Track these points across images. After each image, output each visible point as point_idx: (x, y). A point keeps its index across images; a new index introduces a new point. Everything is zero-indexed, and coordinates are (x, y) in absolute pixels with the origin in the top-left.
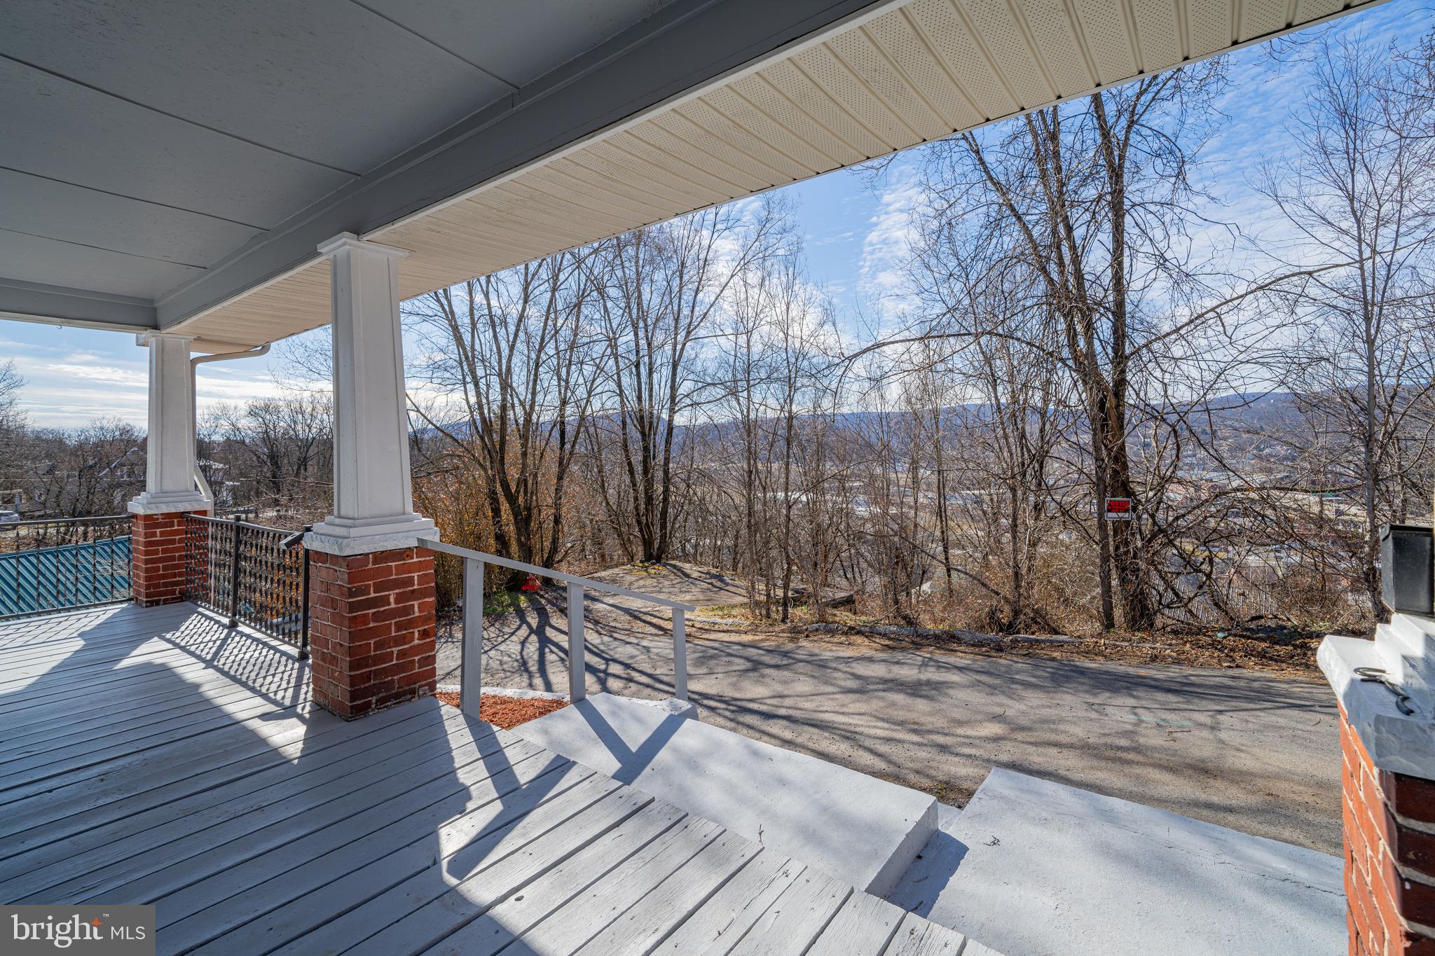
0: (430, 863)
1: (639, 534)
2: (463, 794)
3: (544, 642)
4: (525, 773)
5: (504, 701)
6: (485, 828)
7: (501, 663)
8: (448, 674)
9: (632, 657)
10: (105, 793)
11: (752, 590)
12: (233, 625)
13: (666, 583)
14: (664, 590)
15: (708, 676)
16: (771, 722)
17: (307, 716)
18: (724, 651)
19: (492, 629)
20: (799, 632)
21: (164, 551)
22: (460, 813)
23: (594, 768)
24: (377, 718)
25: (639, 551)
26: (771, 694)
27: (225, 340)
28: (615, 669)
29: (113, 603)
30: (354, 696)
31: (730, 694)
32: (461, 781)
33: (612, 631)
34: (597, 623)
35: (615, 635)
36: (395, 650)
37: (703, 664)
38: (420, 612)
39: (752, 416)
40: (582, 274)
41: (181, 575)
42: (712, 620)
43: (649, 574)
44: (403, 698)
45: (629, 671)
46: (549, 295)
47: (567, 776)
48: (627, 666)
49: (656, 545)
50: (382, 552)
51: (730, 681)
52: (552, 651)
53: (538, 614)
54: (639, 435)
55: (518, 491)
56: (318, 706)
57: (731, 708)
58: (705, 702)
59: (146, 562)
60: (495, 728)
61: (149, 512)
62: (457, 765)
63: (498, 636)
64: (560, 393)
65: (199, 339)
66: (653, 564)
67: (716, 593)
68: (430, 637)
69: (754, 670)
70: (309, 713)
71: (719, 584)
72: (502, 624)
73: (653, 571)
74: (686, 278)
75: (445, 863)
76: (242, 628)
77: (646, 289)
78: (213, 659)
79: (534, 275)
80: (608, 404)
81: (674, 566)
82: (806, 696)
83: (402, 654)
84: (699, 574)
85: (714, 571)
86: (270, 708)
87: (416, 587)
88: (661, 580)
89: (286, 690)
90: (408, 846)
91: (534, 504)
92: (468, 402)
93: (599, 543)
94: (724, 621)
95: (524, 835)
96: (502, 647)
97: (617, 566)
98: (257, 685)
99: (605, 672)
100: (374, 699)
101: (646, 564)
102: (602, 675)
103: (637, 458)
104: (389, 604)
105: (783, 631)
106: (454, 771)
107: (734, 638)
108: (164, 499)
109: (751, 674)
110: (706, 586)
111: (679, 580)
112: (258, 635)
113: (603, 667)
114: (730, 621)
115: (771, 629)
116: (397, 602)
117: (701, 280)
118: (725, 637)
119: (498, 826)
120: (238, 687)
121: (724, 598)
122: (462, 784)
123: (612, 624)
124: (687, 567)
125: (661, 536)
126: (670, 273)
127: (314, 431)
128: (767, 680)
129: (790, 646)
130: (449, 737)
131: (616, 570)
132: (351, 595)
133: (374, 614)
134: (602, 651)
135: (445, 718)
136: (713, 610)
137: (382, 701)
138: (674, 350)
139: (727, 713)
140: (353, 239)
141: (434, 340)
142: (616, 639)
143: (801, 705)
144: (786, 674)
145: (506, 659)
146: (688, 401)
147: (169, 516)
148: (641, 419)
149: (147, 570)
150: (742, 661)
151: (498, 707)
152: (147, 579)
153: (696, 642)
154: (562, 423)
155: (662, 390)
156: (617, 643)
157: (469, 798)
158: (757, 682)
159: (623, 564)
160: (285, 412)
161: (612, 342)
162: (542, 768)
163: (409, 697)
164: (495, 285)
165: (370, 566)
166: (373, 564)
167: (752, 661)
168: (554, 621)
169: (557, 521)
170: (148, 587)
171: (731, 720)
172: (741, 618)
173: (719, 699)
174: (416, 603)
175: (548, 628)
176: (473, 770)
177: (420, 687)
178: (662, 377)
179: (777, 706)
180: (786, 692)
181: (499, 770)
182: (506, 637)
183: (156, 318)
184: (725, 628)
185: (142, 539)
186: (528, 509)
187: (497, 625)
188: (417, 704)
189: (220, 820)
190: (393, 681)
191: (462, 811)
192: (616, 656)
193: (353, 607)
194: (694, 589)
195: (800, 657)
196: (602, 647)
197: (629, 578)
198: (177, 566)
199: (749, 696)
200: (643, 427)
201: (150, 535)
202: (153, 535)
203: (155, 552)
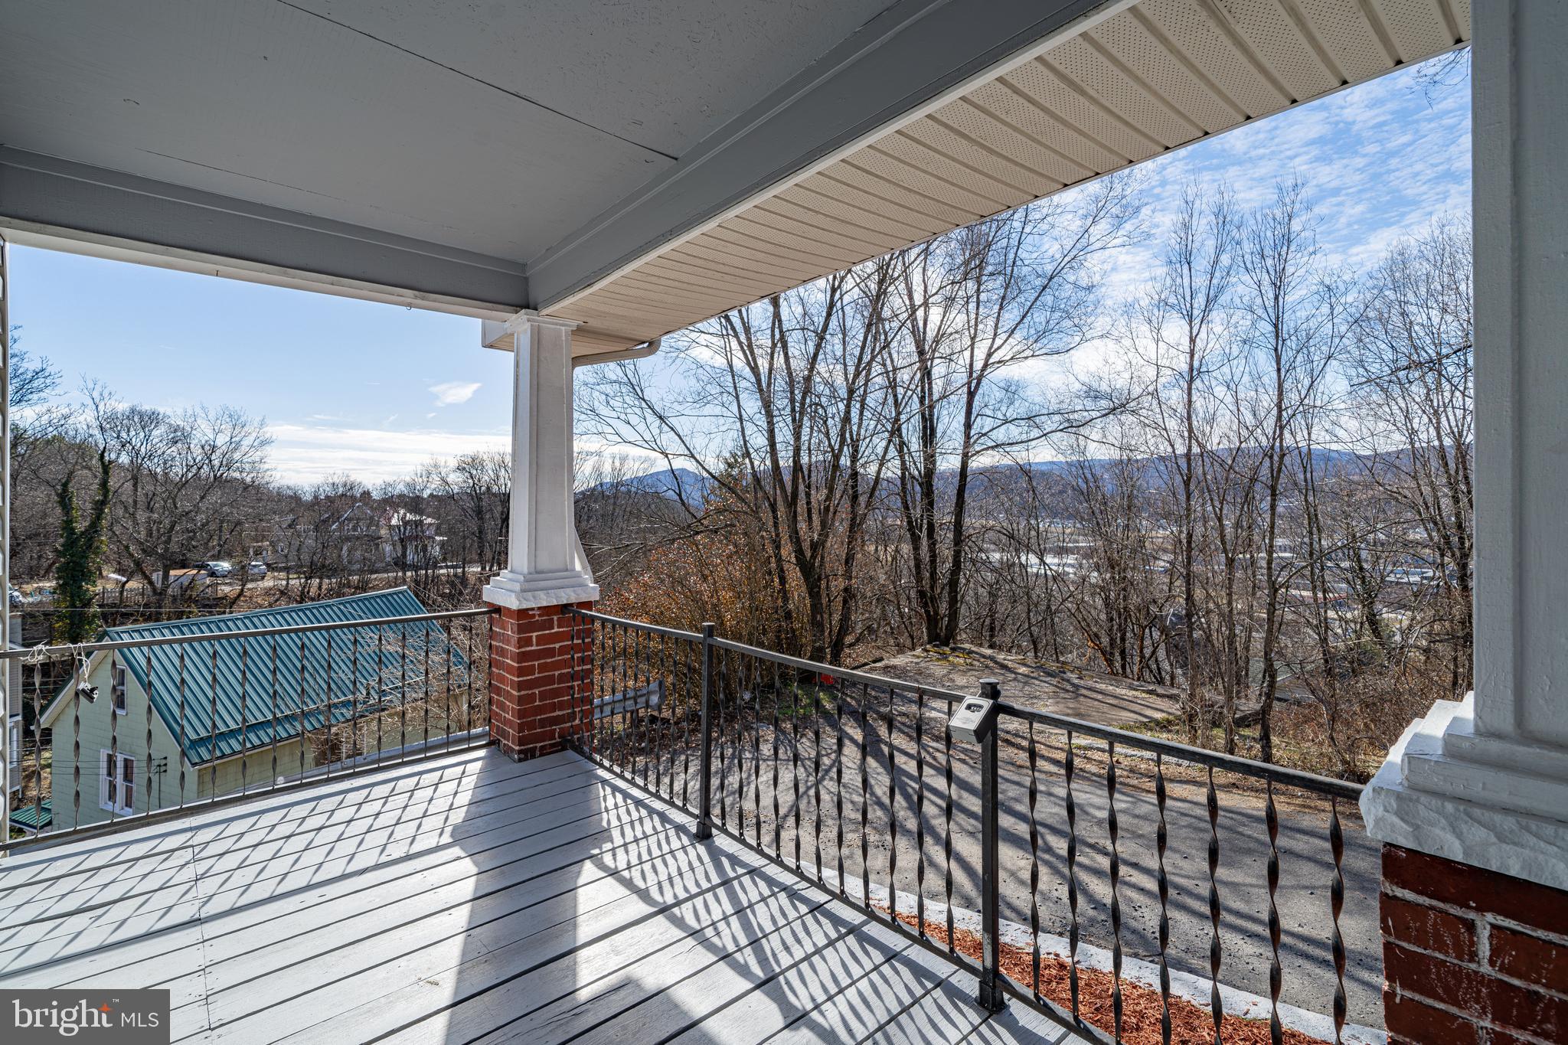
41: (561, 706)
49: (944, 622)
59: (520, 686)
61: (523, 606)
66: (938, 647)
108: (542, 584)
125: (951, 613)
147: (546, 610)
149: (521, 700)
152: (521, 714)
160: (489, 466)
170: (521, 728)
183: (527, 295)
185: (512, 649)
198: (556, 693)
201: (523, 642)
202: (528, 642)
203: (530, 670)
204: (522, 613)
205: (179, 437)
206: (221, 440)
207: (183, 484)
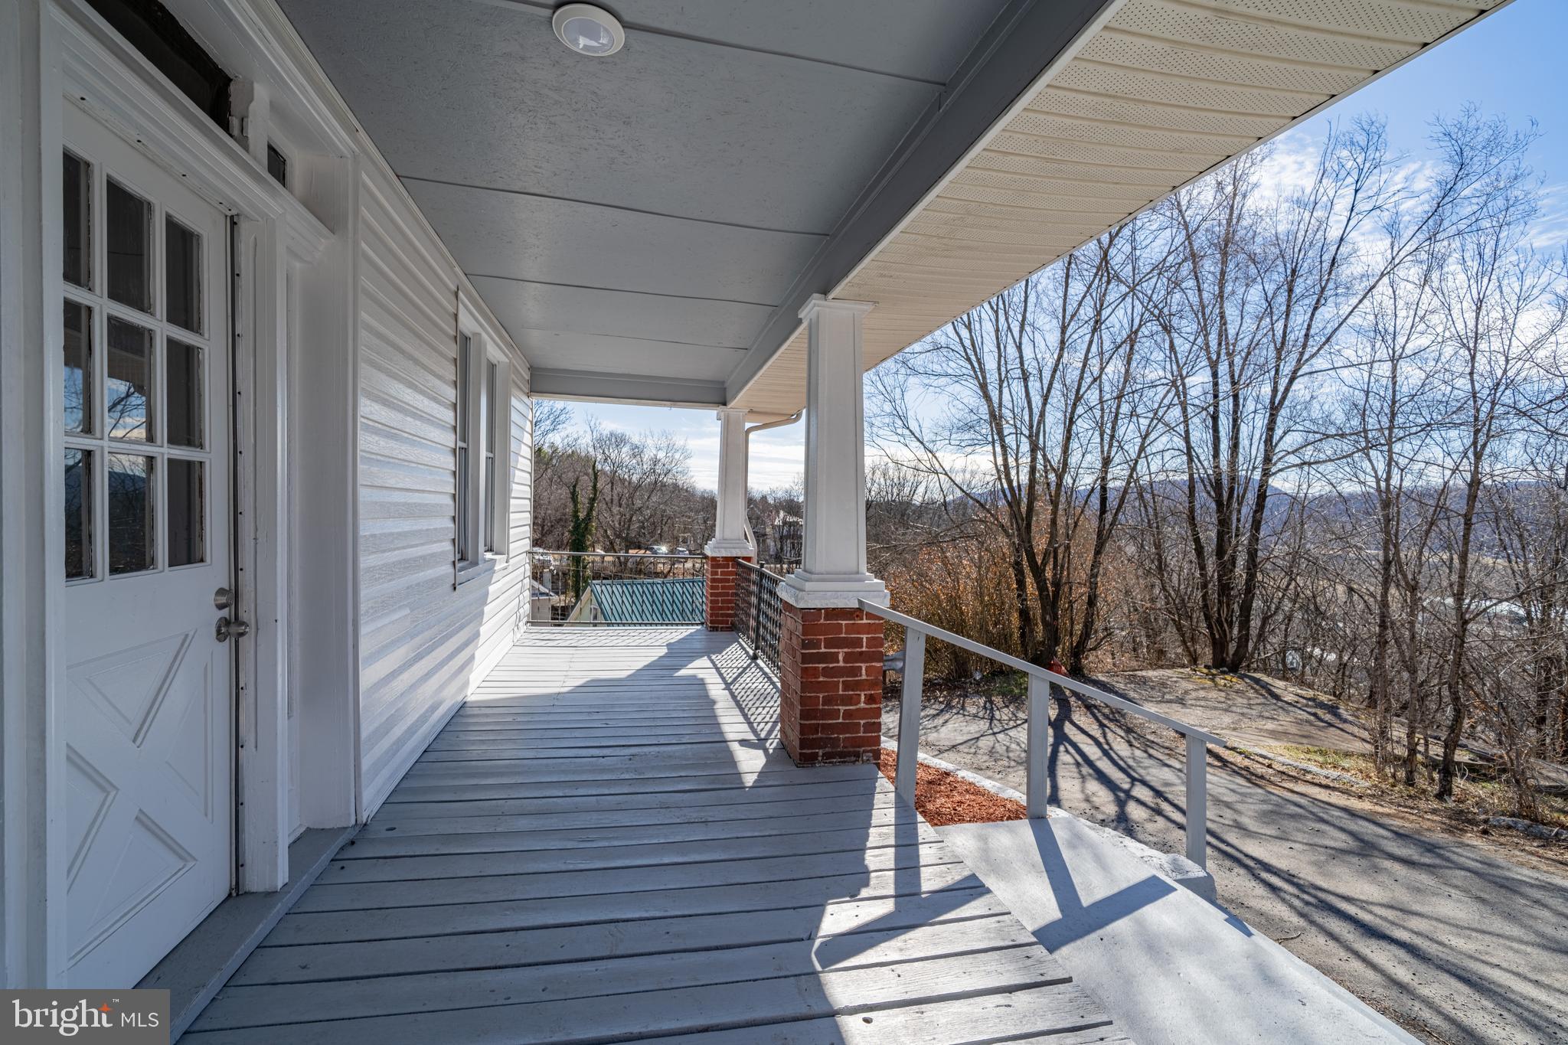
0: (805, 936)
1: (1206, 631)
2: (863, 876)
3: (1061, 738)
4: (931, 880)
5: (977, 792)
6: (867, 924)
7: (1008, 749)
8: (954, 747)
9: (1167, 784)
10: (627, 770)
11: (1382, 734)
12: (755, 658)
13: (1240, 700)
14: (1234, 709)
15: (1279, 842)
16: (1374, 944)
17: (771, 751)
18: (1317, 815)
19: (1005, 710)
20: (1472, 822)
21: (723, 588)
22: (852, 896)
23: (1008, 906)
24: (822, 770)
25: (1207, 654)
26: (1385, 901)
27: (768, 410)
28: (1140, 792)
29: (692, 624)
30: (803, 744)
31: (1310, 878)
32: (866, 862)
33: (1147, 745)
34: (1129, 731)
35: (1151, 751)
36: (842, 708)
37: (1273, 822)
38: (867, 675)
39: (1395, 481)
40: (1137, 302)
41: (732, 608)
42: (1304, 765)
43: (1216, 685)
44: (847, 759)
45: (1159, 801)
46: (1089, 336)
47: (973, 904)
48: (1158, 794)
49: (1232, 647)
50: (834, 609)
51: (1314, 858)
52: (1067, 751)
53: (1059, 705)
54: (1214, 505)
55: (1045, 563)
56: (783, 746)
57: (1306, 897)
58: (1265, 875)
59: (712, 595)
60: (920, 818)
61: (715, 555)
62: (869, 844)
63: (1010, 720)
64: (1102, 452)
65: (751, 411)
66: (1223, 673)
67: (1320, 729)
68: (876, 703)
69: (1361, 855)
70: (774, 749)
71: (1328, 717)
72: (1018, 709)
73: (1223, 682)
74: (1298, 290)
75: (818, 942)
76: (759, 661)
77: (1231, 312)
78: (731, 683)
79: (1073, 316)
80: (1171, 465)
81: (1257, 681)
82: (1457, 926)
83: (848, 714)
84: (1296, 698)
85: (1324, 698)
86: (751, 737)
87: (864, 649)
88: (1234, 695)
89: (767, 723)
90: (794, 908)
91: (1064, 580)
92: (996, 464)
93: (1153, 634)
94: (1324, 772)
95: (901, 950)
96: (1012, 733)
97: (1173, 666)
98: (750, 713)
99: (1127, 792)
100: (821, 752)
101: (1214, 671)
102: (1122, 795)
103: (1209, 535)
104: (838, 662)
105: (1434, 812)
106: (863, 850)
107: (1336, 798)
108: (724, 545)
109: (1355, 860)
110: (1306, 716)
111: (1263, 700)
112: (767, 670)
113: (1126, 786)
114: (1334, 773)
115: (1410, 803)
116: (845, 661)
117: (1323, 289)
118: (1322, 795)
119: (883, 927)
120: (737, 712)
121: (1333, 738)
122: (866, 867)
123: (1151, 737)
124: (1278, 685)
125: (1240, 638)
126: (1270, 288)
127: (873, 493)
128: (1380, 878)
129: (1440, 837)
130: (874, 812)
131: (1168, 672)
132: (804, 646)
133: (824, 668)
134: (1130, 767)
135: (878, 790)
136: (1308, 752)
137: (828, 756)
138: (1275, 391)
139: (1297, 903)
140: (820, 299)
141: (965, 401)
142: (1150, 756)
143: (1443, 938)
144: (1424, 879)
145: (1014, 746)
146: (1293, 459)
147: (726, 559)
148: (1217, 485)
149: (712, 601)
150: (1343, 836)
151: (967, 797)
152: (712, 608)
153: (1271, 788)
154: (1104, 489)
155: (1251, 446)
156: (1151, 762)
157: (867, 884)
158: (1363, 872)
159: (1183, 666)
161: (1178, 384)
162: (950, 882)
163: (853, 759)
164: (1030, 334)
165: (822, 621)
166: (825, 619)
167: (1362, 841)
168: (1075, 717)
169: (1092, 602)
170: (712, 615)
171: (1302, 915)
172: (1357, 773)
173: (1289, 878)
174: (864, 666)
175: (1067, 723)
176: (881, 855)
177: (864, 752)
178: (1253, 427)
179: (1393, 923)
180: (1416, 907)
181: (907, 866)
182: (1019, 722)
183: (724, 395)
184: (1324, 782)
185: (710, 576)
186: (1057, 584)
187: (1012, 708)
188: (860, 769)
189: (678, 821)
190: (838, 739)
191: (853, 895)
192: (1148, 778)
193: (806, 658)
194: (1282, 716)
195: (1462, 860)
196: (1131, 762)
197: (1185, 685)
198: (730, 602)
199: (1342, 890)
200: (1219, 494)
201: (714, 573)
202: (716, 573)
203: (717, 588)
204: (714, 559)
205: (637, 452)
206: (661, 455)
207: (638, 487)
